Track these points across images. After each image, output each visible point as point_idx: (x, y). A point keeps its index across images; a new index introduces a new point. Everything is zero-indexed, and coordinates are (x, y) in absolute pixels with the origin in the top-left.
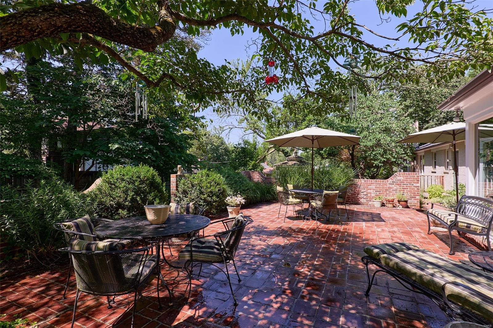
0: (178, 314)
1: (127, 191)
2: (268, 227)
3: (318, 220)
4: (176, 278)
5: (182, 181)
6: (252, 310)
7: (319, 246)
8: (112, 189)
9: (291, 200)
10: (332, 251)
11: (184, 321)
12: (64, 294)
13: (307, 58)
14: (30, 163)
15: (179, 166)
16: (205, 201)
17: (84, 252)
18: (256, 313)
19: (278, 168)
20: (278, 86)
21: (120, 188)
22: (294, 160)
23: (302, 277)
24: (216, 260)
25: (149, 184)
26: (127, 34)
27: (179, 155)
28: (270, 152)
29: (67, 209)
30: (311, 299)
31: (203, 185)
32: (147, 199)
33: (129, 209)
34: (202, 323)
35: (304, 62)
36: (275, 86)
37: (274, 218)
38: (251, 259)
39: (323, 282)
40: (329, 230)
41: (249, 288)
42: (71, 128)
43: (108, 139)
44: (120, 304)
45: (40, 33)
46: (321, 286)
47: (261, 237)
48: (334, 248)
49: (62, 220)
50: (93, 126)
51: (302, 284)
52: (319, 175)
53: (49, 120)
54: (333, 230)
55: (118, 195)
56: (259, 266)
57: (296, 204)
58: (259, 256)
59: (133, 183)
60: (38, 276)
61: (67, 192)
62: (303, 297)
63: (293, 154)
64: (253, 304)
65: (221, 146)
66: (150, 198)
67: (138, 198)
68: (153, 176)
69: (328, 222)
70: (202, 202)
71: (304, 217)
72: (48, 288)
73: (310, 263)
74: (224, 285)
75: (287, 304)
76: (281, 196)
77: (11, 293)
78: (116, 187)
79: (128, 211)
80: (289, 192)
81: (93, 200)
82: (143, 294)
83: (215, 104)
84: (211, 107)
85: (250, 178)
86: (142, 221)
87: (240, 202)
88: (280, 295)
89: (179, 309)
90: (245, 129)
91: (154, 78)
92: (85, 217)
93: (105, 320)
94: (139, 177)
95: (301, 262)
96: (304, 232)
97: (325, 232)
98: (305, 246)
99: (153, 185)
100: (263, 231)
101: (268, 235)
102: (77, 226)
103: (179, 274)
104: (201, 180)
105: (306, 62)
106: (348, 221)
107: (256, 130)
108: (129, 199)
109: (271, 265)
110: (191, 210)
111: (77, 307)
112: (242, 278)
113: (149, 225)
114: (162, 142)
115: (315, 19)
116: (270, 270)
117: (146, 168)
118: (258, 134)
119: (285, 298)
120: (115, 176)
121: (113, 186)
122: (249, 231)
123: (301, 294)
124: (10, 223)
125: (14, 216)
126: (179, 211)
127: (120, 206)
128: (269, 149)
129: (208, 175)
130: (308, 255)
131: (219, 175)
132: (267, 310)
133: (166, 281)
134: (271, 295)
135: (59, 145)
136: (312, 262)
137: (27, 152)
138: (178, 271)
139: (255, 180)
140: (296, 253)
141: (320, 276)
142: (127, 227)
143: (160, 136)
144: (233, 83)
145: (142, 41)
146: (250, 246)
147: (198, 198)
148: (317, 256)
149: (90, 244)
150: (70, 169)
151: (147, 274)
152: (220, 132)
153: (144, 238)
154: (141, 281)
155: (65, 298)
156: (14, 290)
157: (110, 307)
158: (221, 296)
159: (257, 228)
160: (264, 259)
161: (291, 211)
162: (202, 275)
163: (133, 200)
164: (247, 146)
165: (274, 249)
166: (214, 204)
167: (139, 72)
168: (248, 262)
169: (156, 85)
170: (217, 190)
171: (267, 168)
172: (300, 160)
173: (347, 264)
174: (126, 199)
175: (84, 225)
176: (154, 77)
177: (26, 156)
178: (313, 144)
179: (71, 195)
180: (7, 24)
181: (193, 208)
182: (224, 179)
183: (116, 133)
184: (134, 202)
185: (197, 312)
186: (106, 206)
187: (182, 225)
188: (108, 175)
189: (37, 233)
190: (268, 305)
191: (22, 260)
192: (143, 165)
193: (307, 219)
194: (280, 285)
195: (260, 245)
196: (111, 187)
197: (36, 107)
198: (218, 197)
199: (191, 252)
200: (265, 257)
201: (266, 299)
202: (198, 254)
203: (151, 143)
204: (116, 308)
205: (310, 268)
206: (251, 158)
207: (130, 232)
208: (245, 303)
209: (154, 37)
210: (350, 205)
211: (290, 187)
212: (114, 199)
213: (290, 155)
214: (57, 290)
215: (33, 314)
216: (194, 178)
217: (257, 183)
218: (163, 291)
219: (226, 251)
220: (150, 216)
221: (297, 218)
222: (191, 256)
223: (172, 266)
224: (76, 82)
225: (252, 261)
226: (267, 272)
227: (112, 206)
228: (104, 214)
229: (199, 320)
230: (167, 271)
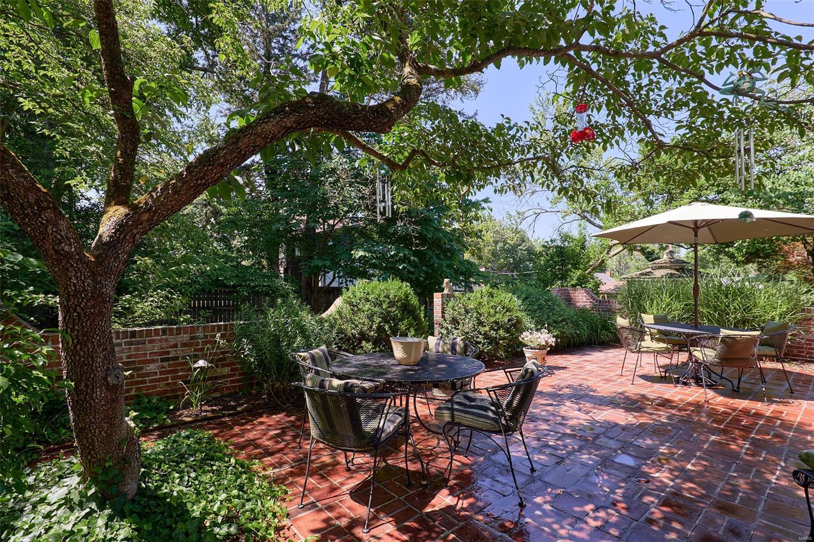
0: (433, 498)
1: (372, 316)
2: (598, 389)
3: (710, 387)
4: (434, 448)
5: (451, 304)
6: (549, 520)
7: (702, 437)
8: (354, 313)
9: (648, 343)
10: (732, 451)
11: (441, 509)
12: (299, 443)
13: (658, 83)
14: (267, 277)
15: (446, 280)
16: (486, 336)
17: (317, 389)
18: (555, 526)
19: (631, 282)
20: (604, 141)
21: (363, 311)
22: (666, 268)
23: (654, 487)
24: (490, 427)
25: (401, 307)
26: (359, 118)
27: (448, 262)
28: (612, 253)
29: (303, 337)
30: (667, 529)
31: (482, 310)
32: (398, 329)
33: (376, 343)
34: (465, 518)
35: (653, 90)
36: (598, 140)
37: (612, 374)
38: (557, 440)
39: (702, 505)
40: (734, 410)
41: (547, 484)
42: (310, 230)
43: (352, 243)
44: (360, 468)
45: (272, 139)
46: (696, 511)
47: (581, 406)
48: (740, 446)
49: (297, 350)
50: (334, 226)
51: (652, 499)
52: (717, 297)
53: (286, 220)
54: (746, 412)
55: (361, 321)
56: (569, 453)
57: (658, 352)
58: (574, 436)
59: (380, 305)
60: (274, 416)
61: (303, 314)
62: (651, 521)
63: (665, 257)
64: (551, 511)
65: (520, 245)
66: (403, 327)
67: (387, 327)
68: (407, 296)
69: (736, 393)
70: (480, 339)
71: (679, 378)
72: (284, 432)
73: (676, 464)
74: (505, 472)
75: (615, 525)
76: (625, 335)
77: (249, 431)
78: (359, 310)
79: (373, 344)
80: (646, 329)
81: (332, 327)
82: (389, 462)
83: (496, 181)
84: (490, 186)
85: (569, 300)
86: (389, 358)
87: (546, 342)
88: (604, 508)
89: (435, 492)
90: (563, 214)
91: (400, 159)
92: (322, 347)
93: (342, 484)
94: (387, 297)
95: (656, 460)
96: (673, 407)
97: (724, 412)
98: (672, 434)
99: (407, 309)
100: (587, 396)
101: (595, 404)
102: (313, 358)
103: (438, 443)
104: (480, 303)
105: (656, 90)
106: (791, 397)
107: (586, 214)
108: (374, 327)
109: (595, 455)
110: (458, 349)
111: (312, 462)
112: (536, 466)
113: (397, 365)
114: (417, 245)
115: (671, 10)
116: (590, 462)
117: (397, 283)
118: (589, 221)
119: (613, 515)
120: (358, 295)
121: (356, 309)
122: (561, 393)
123: (647, 514)
124: (249, 349)
125: (252, 341)
126: (441, 350)
127: (363, 337)
128: (610, 248)
129: (491, 295)
130: (675, 450)
131: (510, 294)
132: (576, 526)
133: (421, 449)
134: (587, 505)
135: (297, 253)
136: (683, 463)
137: (265, 263)
138: (439, 439)
139: (578, 304)
140: (649, 442)
141: (695, 493)
142: (369, 365)
143: (415, 237)
144: (523, 146)
145: (376, 123)
146: (559, 418)
147: (474, 331)
148: (695, 456)
149: (323, 380)
150: (309, 283)
151: (390, 432)
152: (519, 221)
153: (389, 382)
154: (382, 440)
155: (300, 448)
156: (252, 428)
157: (349, 470)
158: (498, 487)
159: (575, 389)
160: (583, 443)
161: (649, 364)
162: (473, 451)
163: (380, 329)
164: (566, 243)
165: (603, 430)
166: (501, 342)
167: (380, 154)
168: (551, 443)
169: (404, 167)
170: (506, 319)
171: (609, 282)
172: (680, 267)
173: (769, 482)
174: (371, 327)
175: (320, 357)
176: (400, 156)
177: (264, 267)
178: (696, 235)
179: (307, 318)
180: (245, 136)
181: (462, 345)
182: (520, 302)
183: (363, 233)
184: (381, 332)
185: (461, 502)
186: (346, 335)
187: (441, 369)
188: (350, 294)
189: (273, 363)
190: (580, 518)
191: (259, 394)
192: (393, 279)
193: (685, 384)
194: (606, 491)
195: (578, 419)
196: (353, 310)
197: (273, 205)
198: (507, 331)
199: (452, 410)
200: (584, 441)
201: (577, 509)
202: (463, 415)
203: (406, 247)
204: (355, 472)
205: (676, 473)
206: (576, 265)
207: (371, 371)
208: (539, 506)
209: (391, 114)
210: (803, 363)
211: (648, 319)
212: (356, 326)
213: (659, 258)
214: (293, 436)
215: (269, 458)
216: (469, 299)
217: (583, 310)
218: (415, 463)
219: (505, 417)
220: (398, 352)
221: (662, 380)
222: (453, 417)
223: (431, 431)
224: (314, 168)
225: (558, 442)
226: (584, 465)
227: (353, 335)
228: (344, 346)
229: (463, 513)
230: (423, 435)
